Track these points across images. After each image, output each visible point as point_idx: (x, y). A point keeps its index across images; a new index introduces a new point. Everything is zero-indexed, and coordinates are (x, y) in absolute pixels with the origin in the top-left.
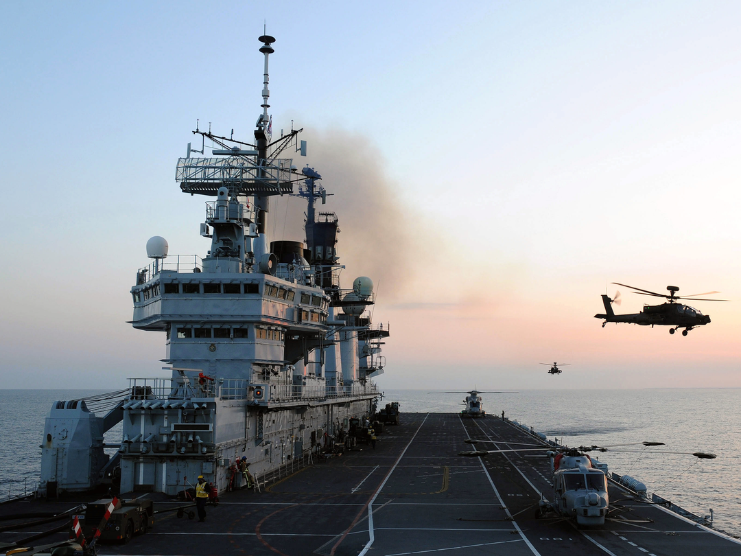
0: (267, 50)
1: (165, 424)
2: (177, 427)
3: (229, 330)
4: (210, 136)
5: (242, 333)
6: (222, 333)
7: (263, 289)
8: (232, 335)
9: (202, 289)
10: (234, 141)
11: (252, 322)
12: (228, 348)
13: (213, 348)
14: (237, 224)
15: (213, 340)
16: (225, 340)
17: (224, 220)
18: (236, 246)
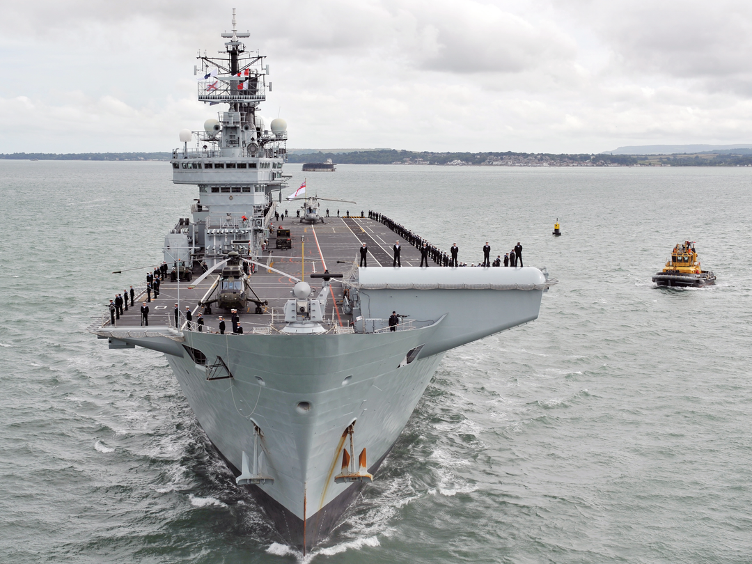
1: (226, 240)
2: (234, 242)
4: (205, 58)
5: (247, 190)
6: (237, 190)
7: (258, 165)
8: (242, 191)
9: (225, 166)
10: (217, 65)
11: (252, 184)
12: (240, 198)
13: (231, 198)
14: (238, 126)
15: (231, 194)
16: (238, 194)
17: (232, 125)
18: (236, 138)
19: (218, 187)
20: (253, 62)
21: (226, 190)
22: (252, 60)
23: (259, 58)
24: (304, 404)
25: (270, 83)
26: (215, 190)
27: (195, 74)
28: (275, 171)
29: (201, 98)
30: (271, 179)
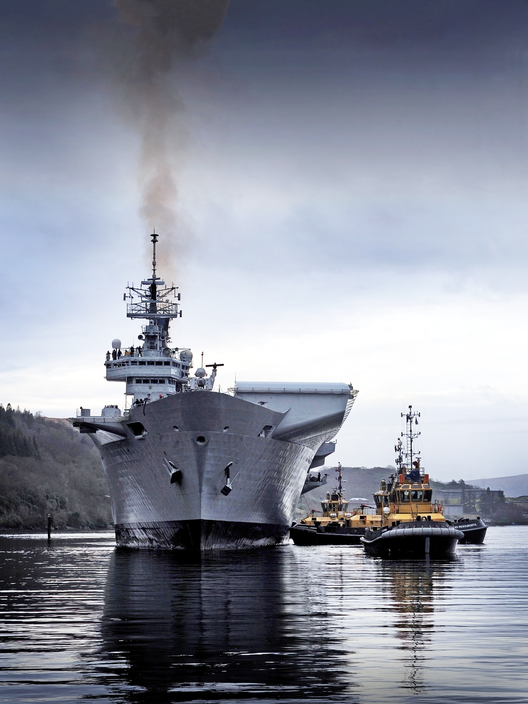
0: (154, 241)
3: (157, 380)
4: (132, 289)
5: (162, 382)
6: (155, 382)
7: (171, 364)
8: (158, 382)
9: (146, 363)
11: (166, 377)
12: (157, 387)
13: (150, 388)
14: (157, 335)
15: (150, 384)
16: (156, 385)
17: (152, 334)
18: (155, 345)
19: (140, 379)
20: (168, 292)
21: (146, 381)
22: (167, 291)
23: (173, 288)
24: (201, 439)
25: (181, 311)
26: (138, 382)
27: (124, 300)
28: (184, 371)
29: (129, 315)
30: (181, 376)
